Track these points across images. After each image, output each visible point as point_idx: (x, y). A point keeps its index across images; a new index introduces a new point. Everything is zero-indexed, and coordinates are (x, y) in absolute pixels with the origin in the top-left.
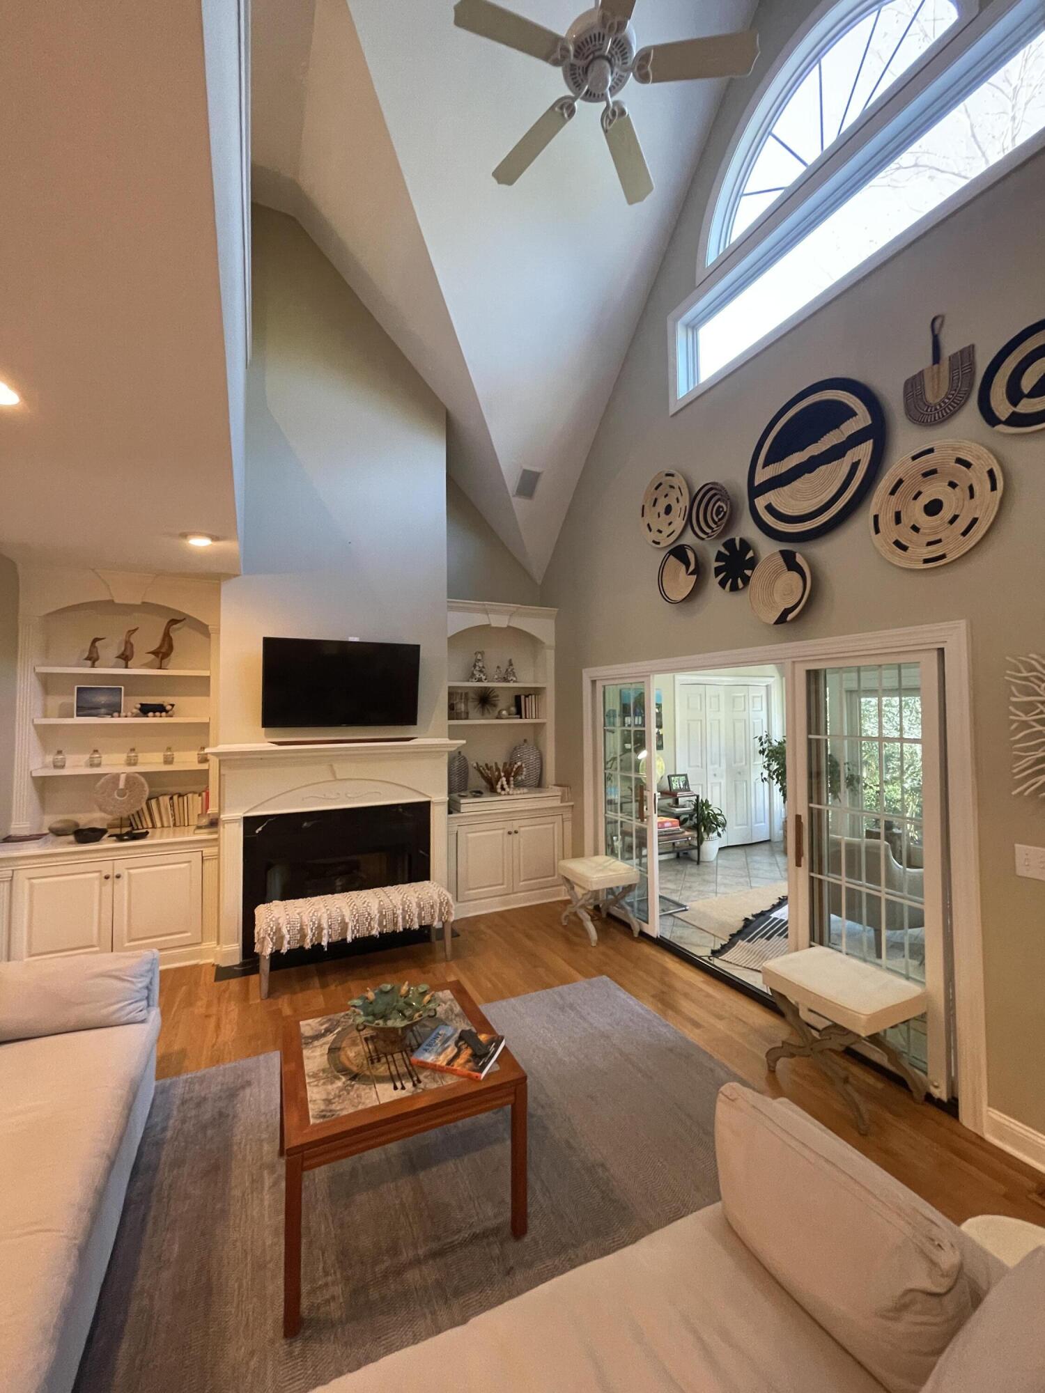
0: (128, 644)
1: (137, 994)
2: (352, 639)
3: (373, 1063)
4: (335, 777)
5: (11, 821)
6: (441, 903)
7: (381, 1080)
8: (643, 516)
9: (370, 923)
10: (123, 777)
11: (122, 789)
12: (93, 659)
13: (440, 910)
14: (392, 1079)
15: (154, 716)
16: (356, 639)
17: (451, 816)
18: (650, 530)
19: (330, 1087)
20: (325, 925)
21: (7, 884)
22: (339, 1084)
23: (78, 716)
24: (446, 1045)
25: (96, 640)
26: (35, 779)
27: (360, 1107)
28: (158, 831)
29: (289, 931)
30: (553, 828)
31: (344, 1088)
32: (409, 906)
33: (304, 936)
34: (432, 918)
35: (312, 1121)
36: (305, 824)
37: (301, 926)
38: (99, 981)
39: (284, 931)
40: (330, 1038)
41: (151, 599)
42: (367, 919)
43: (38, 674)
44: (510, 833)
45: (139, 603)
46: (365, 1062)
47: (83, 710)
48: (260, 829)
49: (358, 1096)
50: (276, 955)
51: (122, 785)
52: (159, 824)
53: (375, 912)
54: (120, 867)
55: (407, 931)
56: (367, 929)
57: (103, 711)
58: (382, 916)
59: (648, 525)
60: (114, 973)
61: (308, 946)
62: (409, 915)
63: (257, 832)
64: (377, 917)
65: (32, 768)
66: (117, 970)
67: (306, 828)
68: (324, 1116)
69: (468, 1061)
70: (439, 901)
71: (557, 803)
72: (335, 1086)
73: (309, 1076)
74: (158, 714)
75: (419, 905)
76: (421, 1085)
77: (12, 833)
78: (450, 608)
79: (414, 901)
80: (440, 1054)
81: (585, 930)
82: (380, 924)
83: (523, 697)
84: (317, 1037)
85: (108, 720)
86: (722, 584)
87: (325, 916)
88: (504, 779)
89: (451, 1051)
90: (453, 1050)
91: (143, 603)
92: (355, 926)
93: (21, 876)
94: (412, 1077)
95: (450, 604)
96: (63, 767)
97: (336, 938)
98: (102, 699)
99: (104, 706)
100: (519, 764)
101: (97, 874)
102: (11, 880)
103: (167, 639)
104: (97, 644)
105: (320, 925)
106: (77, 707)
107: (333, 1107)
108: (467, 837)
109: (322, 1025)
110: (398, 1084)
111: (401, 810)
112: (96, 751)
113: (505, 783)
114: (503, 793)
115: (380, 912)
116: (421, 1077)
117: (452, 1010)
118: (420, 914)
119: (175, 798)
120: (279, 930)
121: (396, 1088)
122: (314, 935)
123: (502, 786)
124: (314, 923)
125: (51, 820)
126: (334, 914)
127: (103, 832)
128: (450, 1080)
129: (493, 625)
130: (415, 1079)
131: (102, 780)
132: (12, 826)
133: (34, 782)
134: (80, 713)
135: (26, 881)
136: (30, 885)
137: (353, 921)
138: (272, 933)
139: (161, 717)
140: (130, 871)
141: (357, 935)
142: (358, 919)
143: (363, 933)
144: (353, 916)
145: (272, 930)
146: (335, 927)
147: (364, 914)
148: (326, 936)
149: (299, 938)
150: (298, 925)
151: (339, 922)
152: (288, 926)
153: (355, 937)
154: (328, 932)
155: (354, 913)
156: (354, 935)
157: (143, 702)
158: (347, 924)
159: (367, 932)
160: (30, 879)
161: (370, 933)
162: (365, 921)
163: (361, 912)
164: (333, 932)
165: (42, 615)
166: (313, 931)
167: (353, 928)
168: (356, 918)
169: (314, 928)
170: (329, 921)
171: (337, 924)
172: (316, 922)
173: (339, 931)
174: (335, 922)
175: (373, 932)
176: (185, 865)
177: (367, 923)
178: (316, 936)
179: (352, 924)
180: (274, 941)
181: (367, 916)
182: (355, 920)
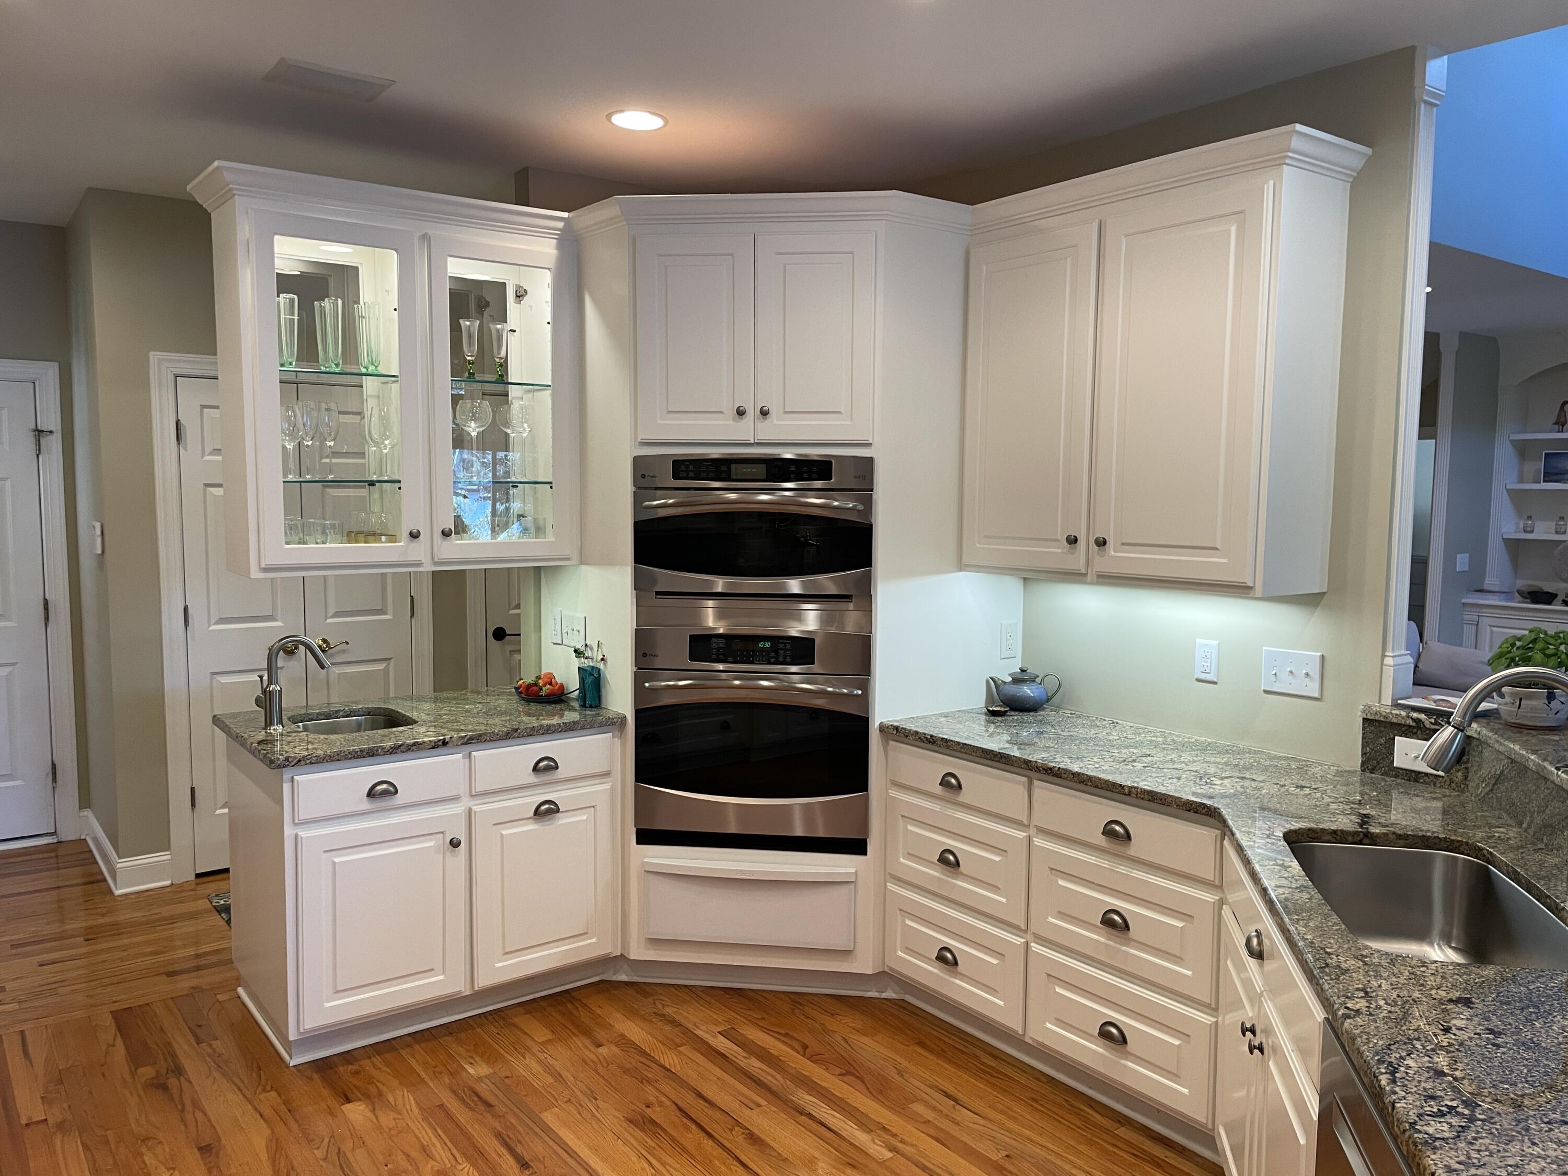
5: (1485, 577)
12: (1561, 424)
21: (1474, 628)
23: (1544, 482)
25: (1564, 403)
26: (1504, 539)
43: (1512, 442)
47: (1550, 476)
65: (1504, 530)
77: (1486, 587)
93: (1485, 622)
96: (1532, 532)
102: (1477, 625)
106: (1544, 473)
112: (1562, 518)
125: (1521, 584)
127: (1554, 596)
133: (1506, 545)
134: (1546, 479)
135: (1488, 627)
136: (1492, 632)
160: (1491, 626)
165: (1517, 384)
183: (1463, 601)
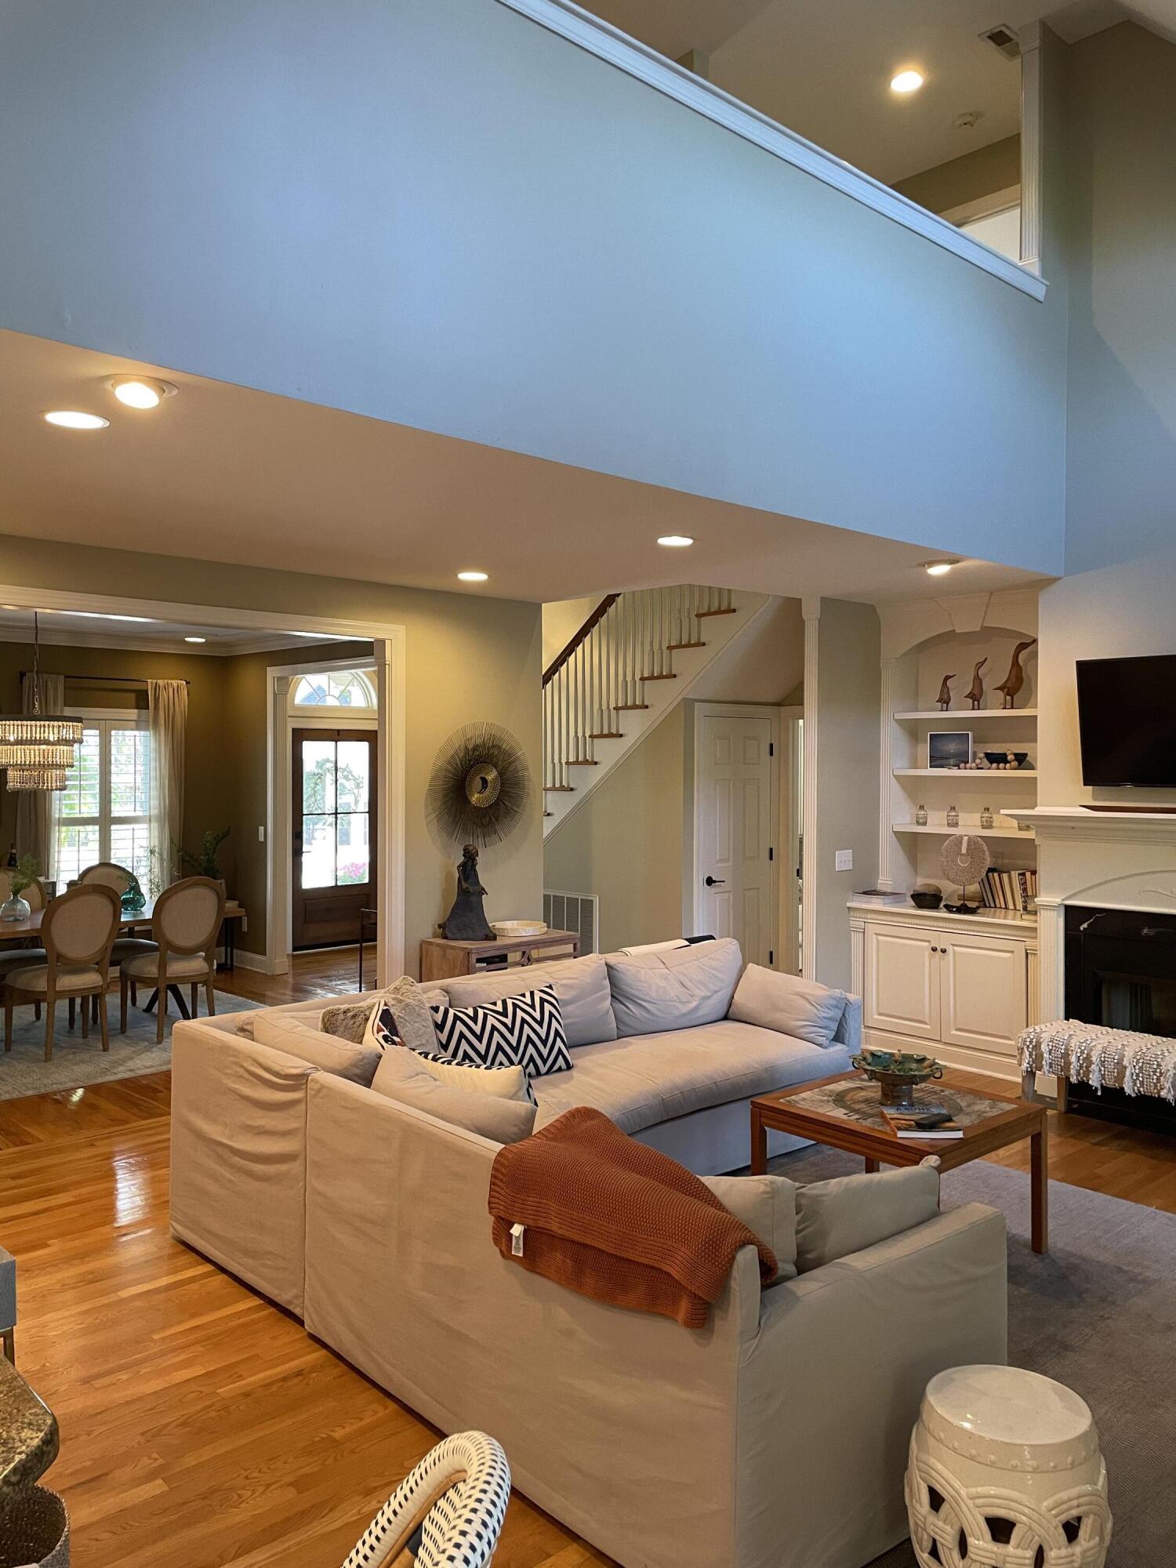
0: (978, 680)
5: (877, 876)
9: (1158, 1079)
10: (966, 838)
11: (964, 854)
12: (945, 701)
15: (998, 768)
20: (1096, 1060)
21: (861, 935)
23: (931, 767)
25: (947, 678)
26: (899, 835)
29: (1050, 1051)
33: (1068, 1064)
36: (1145, 931)
37: (1067, 1049)
39: (1044, 1048)
41: (991, 623)
42: (1155, 1072)
43: (900, 722)
45: (978, 629)
46: (859, 1100)
47: (937, 760)
48: (1085, 925)
51: (964, 851)
54: (943, 941)
56: (1156, 1086)
57: (952, 761)
61: (1074, 1079)
63: (1082, 929)
65: (895, 822)
67: (1147, 936)
68: (790, 1102)
73: (821, 1089)
74: (1002, 765)
76: (862, 1121)
77: (880, 888)
85: (956, 772)
87: (1099, 1047)
91: (984, 628)
92: (1137, 1075)
93: (871, 929)
94: (864, 1115)
96: (925, 824)
97: (1110, 1083)
98: (952, 747)
99: (954, 756)
101: (927, 944)
102: (864, 933)
103: (1015, 668)
104: (948, 682)
105: (1088, 1059)
106: (930, 757)
107: (802, 1102)
110: (851, 1114)
121: (847, 1114)
122: (1081, 1066)
124: (1082, 1052)
126: (1108, 1051)
127: (941, 899)
131: (947, 842)
132: (879, 881)
133: (897, 837)
134: (933, 764)
135: (874, 936)
136: (878, 941)
137: (1134, 1066)
138: (1031, 1046)
139: (1005, 769)
140: (956, 948)
141: (1142, 1089)
142: (1144, 1065)
143: (1148, 1090)
144: (1135, 1060)
145: (1031, 1042)
146: (1109, 1067)
147: (1152, 1063)
148: (1097, 1073)
149: (1062, 1064)
150: (1063, 1047)
151: (1115, 1061)
152: (1051, 1044)
153: (1140, 1092)
154: (1100, 1070)
155: (1138, 1057)
156: (1136, 1088)
157: (989, 751)
158: (1125, 1068)
159: (1156, 1091)
160: (876, 934)
161: (1159, 1092)
162: (1152, 1073)
163: (1148, 1058)
164: (1106, 1073)
165: (898, 656)
166: (1081, 1062)
167: (1135, 1078)
168: (1140, 1065)
169: (1081, 1058)
170: (1103, 1055)
171: (1112, 1064)
172: (1086, 1052)
173: (1115, 1074)
174: (1109, 1060)
175: (1163, 1094)
176: (1009, 955)
177: (1155, 1077)
178: (1084, 1069)
179: (1133, 1071)
180: (1034, 1057)
181: (1155, 1067)
182: (1137, 1067)
183: (849, 904)
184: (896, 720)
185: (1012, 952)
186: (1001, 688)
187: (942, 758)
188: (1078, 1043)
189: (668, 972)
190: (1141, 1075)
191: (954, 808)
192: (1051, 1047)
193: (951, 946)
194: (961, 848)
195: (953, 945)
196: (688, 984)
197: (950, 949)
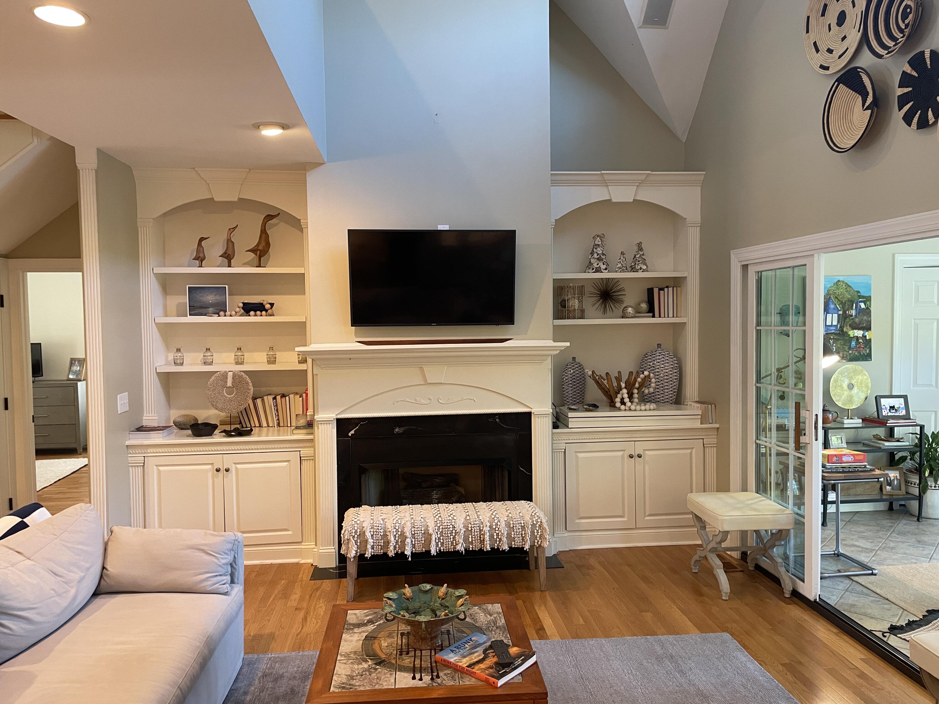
0: (230, 243)
1: (220, 569)
2: (441, 227)
3: (401, 655)
4: (425, 380)
5: (143, 413)
6: (533, 525)
7: (403, 669)
8: (808, 32)
9: (454, 538)
10: (230, 374)
11: (230, 387)
12: (200, 259)
13: (532, 532)
14: (414, 670)
15: (256, 315)
16: (446, 227)
17: (556, 431)
18: (817, 51)
19: (356, 666)
20: (408, 534)
21: (140, 469)
22: (365, 665)
23: (190, 315)
24: (473, 651)
25: (202, 239)
26: (159, 374)
27: (377, 687)
28: (265, 430)
29: (372, 536)
30: (691, 453)
31: (369, 670)
32: (497, 525)
33: (387, 543)
34: (523, 540)
35: (332, 689)
36: (397, 430)
37: (385, 532)
38: (188, 552)
39: (368, 535)
40: (371, 627)
41: (246, 196)
42: (452, 533)
43: (157, 276)
44: (631, 457)
45: (236, 200)
46: (395, 652)
47: (194, 310)
48: (353, 432)
49: (377, 678)
50: (361, 557)
51: (229, 384)
52: (264, 424)
53: (460, 526)
54: (227, 461)
55: (495, 551)
56: (452, 543)
57: (211, 310)
58: (468, 531)
59: (815, 44)
60: (203, 547)
61: (391, 553)
62: (498, 534)
63: (350, 435)
64: (462, 532)
65: (156, 365)
66: (204, 545)
67: (398, 434)
68: (344, 688)
69: (491, 667)
70: (530, 522)
71: (697, 424)
72: (360, 666)
73: (341, 655)
74: (258, 313)
75: (508, 524)
76: (439, 681)
77: (145, 424)
78: (554, 183)
79: (503, 519)
80: (465, 657)
81: (715, 578)
82: (466, 539)
83: (656, 291)
84: (359, 625)
85: (215, 319)
86: (908, 119)
87: (409, 525)
88: (625, 391)
89: (478, 655)
90: (479, 656)
91: (240, 199)
92: (439, 539)
93: (151, 462)
94: (432, 672)
95: (554, 178)
96: (182, 364)
97: (419, 549)
98: (210, 298)
99: (213, 305)
100: (646, 373)
101: (210, 466)
102: (143, 466)
103: (264, 235)
104: (203, 243)
105: (403, 533)
106: (189, 306)
107: (353, 682)
108: (577, 457)
109: (367, 616)
110: (418, 676)
111: (497, 420)
112: (208, 350)
113: (626, 396)
114: (623, 407)
115: (466, 527)
116: (441, 674)
117: (495, 622)
118: (509, 535)
119: (278, 398)
120: (363, 534)
121: (414, 678)
122: (397, 542)
123: (622, 399)
124: (397, 531)
125: (176, 414)
126: (418, 524)
127: (215, 427)
128: (468, 681)
129: (614, 200)
130: (435, 674)
131: (213, 378)
132: (145, 417)
133: (160, 379)
134: (192, 312)
135: (155, 467)
137: (437, 533)
138: (356, 536)
139: (261, 316)
140: (237, 466)
141: (442, 548)
142: (442, 531)
143: (447, 547)
144: (437, 528)
145: (356, 532)
146: (418, 537)
147: (449, 527)
148: (410, 545)
149: (382, 544)
150: (382, 531)
151: (423, 532)
152: (372, 530)
153: (440, 550)
154: (412, 541)
155: (438, 525)
156: (438, 548)
157: (246, 302)
158: (431, 535)
159: (452, 547)
160: (157, 466)
161: (455, 548)
162: (449, 535)
163: (446, 524)
164: (416, 542)
165: (154, 217)
166: (397, 539)
167: (437, 541)
168: (441, 530)
169: (397, 536)
170: (413, 530)
171: (421, 534)
172: (400, 530)
173: (423, 542)
174: (419, 532)
175: (458, 548)
176: (286, 464)
177: (452, 537)
178: (400, 544)
179: (436, 537)
180: (358, 544)
181: (451, 529)
182: (439, 533)
183: (127, 443)
184: (155, 274)
185: (288, 461)
186: (252, 251)
187: (201, 307)
188: (393, 525)
189: (32, 563)
190: (441, 538)
191: (209, 349)
192: (372, 533)
193: (233, 465)
194: (226, 382)
195: (235, 463)
196: (60, 570)
197: (233, 468)
